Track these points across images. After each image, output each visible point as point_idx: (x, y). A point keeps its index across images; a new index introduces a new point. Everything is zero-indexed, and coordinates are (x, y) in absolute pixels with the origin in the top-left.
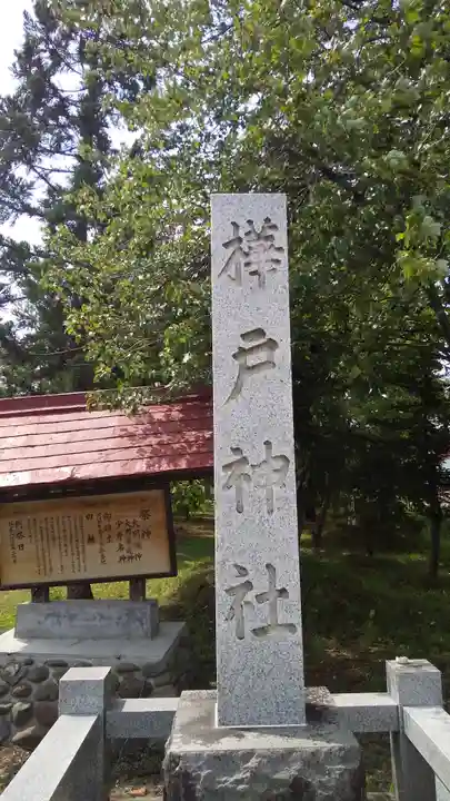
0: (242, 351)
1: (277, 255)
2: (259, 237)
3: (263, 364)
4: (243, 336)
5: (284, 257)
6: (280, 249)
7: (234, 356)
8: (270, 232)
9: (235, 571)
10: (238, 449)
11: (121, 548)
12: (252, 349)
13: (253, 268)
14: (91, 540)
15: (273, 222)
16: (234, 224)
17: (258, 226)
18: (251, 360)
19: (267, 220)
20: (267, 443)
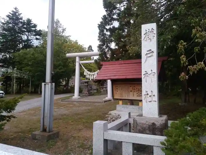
0: (147, 54)
1: (154, 35)
2: (151, 32)
3: (151, 56)
4: (147, 51)
5: (155, 35)
6: (155, 34)
7: (146, 55)
8: (153, 31)
9: (145, 92)
10: (146, 71)
11: (137, 94)
12: (149, 53)
13: (150, 38)
14: (131, 91)
15: (153, 29)
16: (146, 30)
17: (150, 30)
18: (149, 55)
19: (152, 28)
20: (152, 70)
